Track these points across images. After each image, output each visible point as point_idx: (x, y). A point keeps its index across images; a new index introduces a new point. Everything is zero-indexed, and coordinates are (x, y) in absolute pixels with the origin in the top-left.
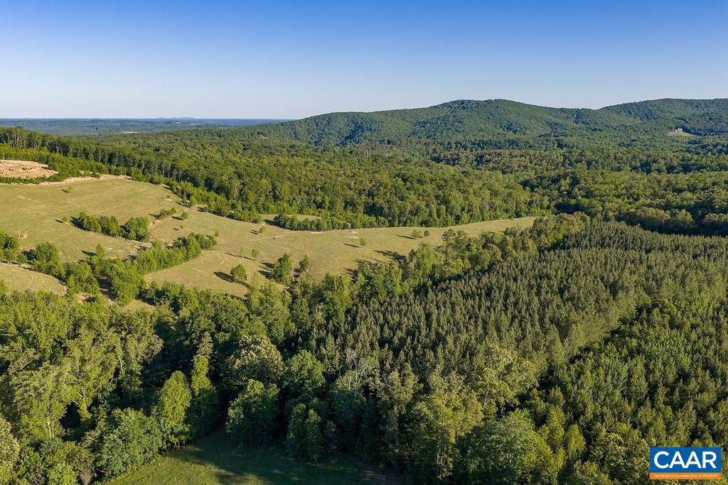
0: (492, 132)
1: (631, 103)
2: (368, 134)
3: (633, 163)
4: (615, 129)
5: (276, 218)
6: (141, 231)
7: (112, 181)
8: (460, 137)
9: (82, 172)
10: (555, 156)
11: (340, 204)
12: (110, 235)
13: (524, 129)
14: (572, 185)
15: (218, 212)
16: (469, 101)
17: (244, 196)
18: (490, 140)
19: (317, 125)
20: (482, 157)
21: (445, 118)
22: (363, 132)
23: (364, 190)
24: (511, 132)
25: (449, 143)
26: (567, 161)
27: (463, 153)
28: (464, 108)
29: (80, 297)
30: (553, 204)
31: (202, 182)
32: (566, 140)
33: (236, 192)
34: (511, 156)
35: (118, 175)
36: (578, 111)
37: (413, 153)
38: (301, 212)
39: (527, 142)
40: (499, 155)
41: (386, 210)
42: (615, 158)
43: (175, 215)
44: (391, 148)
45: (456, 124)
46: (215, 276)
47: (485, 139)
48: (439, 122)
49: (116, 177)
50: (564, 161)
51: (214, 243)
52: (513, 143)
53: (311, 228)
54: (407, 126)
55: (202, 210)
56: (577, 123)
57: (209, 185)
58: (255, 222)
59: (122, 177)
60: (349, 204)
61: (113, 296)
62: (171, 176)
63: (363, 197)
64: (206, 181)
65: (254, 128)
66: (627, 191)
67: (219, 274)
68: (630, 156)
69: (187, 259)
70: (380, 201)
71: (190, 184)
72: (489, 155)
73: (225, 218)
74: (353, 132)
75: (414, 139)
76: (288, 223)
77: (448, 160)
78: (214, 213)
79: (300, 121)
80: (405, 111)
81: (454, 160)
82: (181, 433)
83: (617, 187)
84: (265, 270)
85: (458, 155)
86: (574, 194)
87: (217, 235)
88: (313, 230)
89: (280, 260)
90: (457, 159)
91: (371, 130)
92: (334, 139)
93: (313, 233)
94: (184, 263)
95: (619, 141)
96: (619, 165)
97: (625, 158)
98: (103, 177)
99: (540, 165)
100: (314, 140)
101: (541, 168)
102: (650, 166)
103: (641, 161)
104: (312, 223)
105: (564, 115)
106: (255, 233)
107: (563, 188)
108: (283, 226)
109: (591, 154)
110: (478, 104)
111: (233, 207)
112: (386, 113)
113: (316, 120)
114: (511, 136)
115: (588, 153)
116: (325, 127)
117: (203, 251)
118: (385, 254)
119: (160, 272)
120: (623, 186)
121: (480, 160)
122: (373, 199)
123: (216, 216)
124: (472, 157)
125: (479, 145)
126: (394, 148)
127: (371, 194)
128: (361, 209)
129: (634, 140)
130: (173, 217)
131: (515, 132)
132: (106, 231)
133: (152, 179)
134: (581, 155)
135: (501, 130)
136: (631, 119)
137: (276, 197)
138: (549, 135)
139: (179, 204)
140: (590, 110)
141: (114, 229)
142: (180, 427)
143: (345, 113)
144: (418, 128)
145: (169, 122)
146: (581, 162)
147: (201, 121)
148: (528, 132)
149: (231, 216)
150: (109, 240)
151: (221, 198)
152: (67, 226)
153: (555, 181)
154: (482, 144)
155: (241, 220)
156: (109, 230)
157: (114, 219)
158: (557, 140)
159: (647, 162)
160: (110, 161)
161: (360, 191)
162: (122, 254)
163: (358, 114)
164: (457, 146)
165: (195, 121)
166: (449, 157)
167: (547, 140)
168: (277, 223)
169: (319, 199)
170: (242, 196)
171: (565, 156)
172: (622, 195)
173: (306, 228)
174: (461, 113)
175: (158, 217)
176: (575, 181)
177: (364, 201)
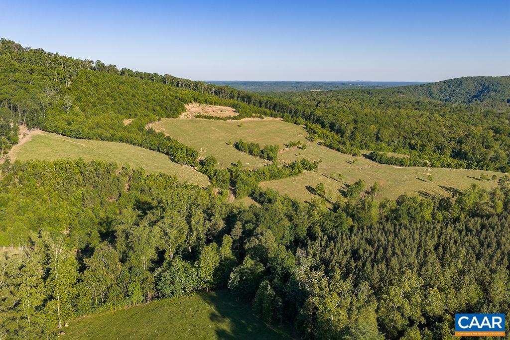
2: (493, 94)
5: (371, 154)
6: (271, 154)
7: (270, 121)
9: (254, 115)
11: (430, 147)
12: (252, 155)
15: (330, 146)
17: (354, 136)
19: (449, 87)
22: (488, 92)
23: (455, 138)
29: (215, 191)
31: (328, 125)
33: (348, 133)
35: (276, 118)
38: (394, 151)
41: (470, 155)
43: (299, 146)
46: (305, 189)
49: (274, 119)
51: (316, 167)
53: (395, 163)
55: (320, 144)
57: (332, 127)
58: (355, 155)
59: (278, 119)
60: (440, 148)
61: (234, 193)
62: (310, 119)
63: (453, 143)
64: (331, 124)
65: (398, 88)
67: (308, 188)
69: (291, 175)
70: (466, 148)
71: (319, 126)
73: (334, 151)
74: (479, 92)
76: (378, 158)
78: (328, 146)
79: (435, 84)
82: (208, 282)
84: (344, 190)
87: (321, 161)
88: (397, 165)
89: (356, 183)
91: (496, 91)
93: (395, 167)
94: (288, 178)
98: (266, 118)
100: (445, 98)
104: (396, 160)
106: (350, 162)
108: (374, 160)
111: (344, 143)
113: (449, 83)
116: (456, 88)
117: (305, 171)
118: (446, 189)
119: (271, 181)
122: (461, 146)
123: (328, 149)
127: (460, 142)
128: (448, 152)
130: (298, 147)
132: (251, 152)
133: (296, 121)
137: (378, 139)
139: (307, 139)
141: (255, 151)
142: (208, 279)
145: (344, 84)
147: (367, 83)
149: (338, 150)
150: (251, 158)
151: (337, 137)
152: (231, 147)
155: (345, 153)
156: (252, 152)
157: (258, 145)
160: (274, 109)
161: (451, 139)
162: (253, 167)
163: (487, 78)
165: (362, 83)
168: (370, 157)
169: (413, 142)
170: (353, 137)
173: (391, 163)
175: (287, 146)
177: (452, 146)
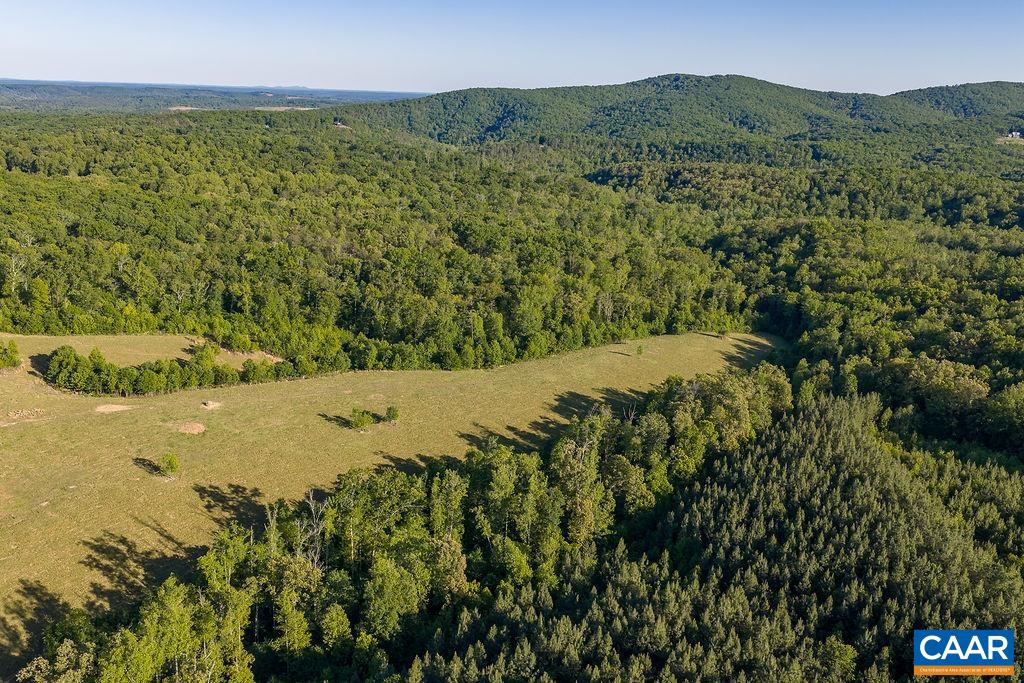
0: (715, 127)
1: (941, 88)
2: (520, 123)
3: (930, 200)
4: (910, 130)
8: (661, 135)
10: (797, 179)
13: (766, 125)
14: (801, 255)
16: (687, 77)
18: (704, 143)
19: (445, 107)
20: (678, 174)
21: (643, 105)
22: (513, 120)
24: (745, 129)
25: (638, 145)
26: (815, 190)
27: (648, 166)
28: (677, 88)
30: (752, 300)
32: (826, 146)
34: (725, 176)
36: (855, 97)
37: (579, 158)
39: (763, 148)
40: (707, 171)
42: (900, 188)
44: (543, 150)
45: (660, 112)
47: (698, 140)
48: (634, 109)
50: (811, 189)
52: (740, 148)
54: (583, 113)
56: (852, 116)
66: (905, 280)
68: (925, 186)
72: (690, 171)
74: (499, 119)
75: (591, 135)
77: (622, 177)
79: (419, 101)
80: (585, 89)
81: (631, 178)
83: (885, 267)
85: (640, 169)
86: (798, 278)
90: (637, 176)
91: (525, 118)
92: (469, 131)
93: (105, 407)
95: (915, 150)
96: (904, 204)
97: (916, 189)
99: (768, 195)
100: (438, 130)
101: (770, 200)
102: (959, 207)
103: (944, 196)
105: (833, 102)
107: (782, 261)
109: (859, 179)
110: (699, 81)
112: (555, 91)
113: (444, 99)
114: (743, 135)
115: (854, 177)
116: (457, 110)
120: (897, 266)
121: (674, 179)
124: (661, 174)
125: (685, 149)
126: (550, 150)
129: (939, 151)
131: (752, 129)
134: (842, 180)
135: (730, 126)
136: (939, 113)
138: (803, 136)
140: (874, 97)
143: (490, 90)
144: (601, 117)
145: (256, 93)
146: (838, 193)
148: (773, 129)
153: (774, 241)
154: (689, 150)
158: (812, 146)
159: (955, 199)
163: (510, 92)
164: (650, 151)
166: (626, 171)
167: (796, 146)
171: (813, 180)
172: (890, 292)
174: (671, 95)
176: (808, 248)
